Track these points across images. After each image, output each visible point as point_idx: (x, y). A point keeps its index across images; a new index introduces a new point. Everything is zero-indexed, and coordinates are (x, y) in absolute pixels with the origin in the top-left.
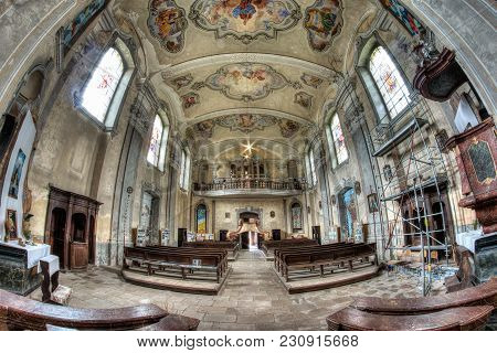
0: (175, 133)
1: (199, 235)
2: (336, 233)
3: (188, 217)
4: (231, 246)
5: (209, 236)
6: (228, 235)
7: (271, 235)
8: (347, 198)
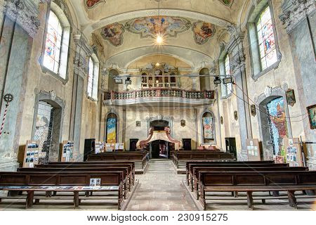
0: (78, 37)
1: (108, 145)
2: (257, 148)
3: (97, 127)
4: (140, 157)
5: (119, 146)
6: (138, 144)
7: (181, 144)
8: (272, 108)
